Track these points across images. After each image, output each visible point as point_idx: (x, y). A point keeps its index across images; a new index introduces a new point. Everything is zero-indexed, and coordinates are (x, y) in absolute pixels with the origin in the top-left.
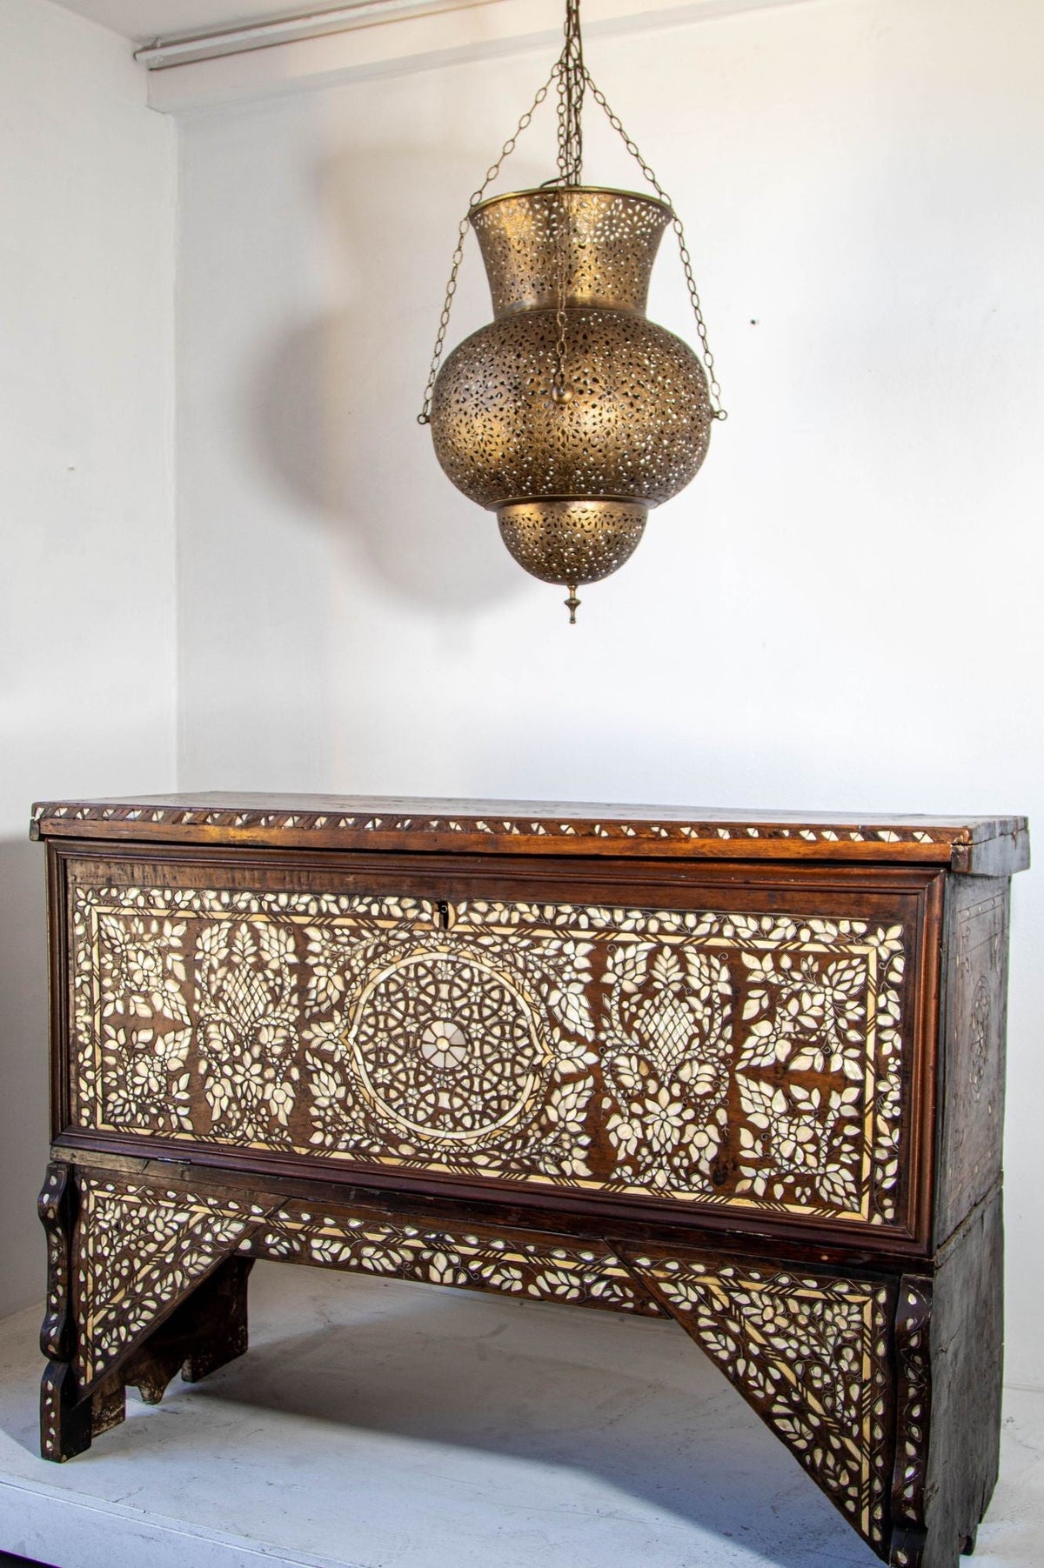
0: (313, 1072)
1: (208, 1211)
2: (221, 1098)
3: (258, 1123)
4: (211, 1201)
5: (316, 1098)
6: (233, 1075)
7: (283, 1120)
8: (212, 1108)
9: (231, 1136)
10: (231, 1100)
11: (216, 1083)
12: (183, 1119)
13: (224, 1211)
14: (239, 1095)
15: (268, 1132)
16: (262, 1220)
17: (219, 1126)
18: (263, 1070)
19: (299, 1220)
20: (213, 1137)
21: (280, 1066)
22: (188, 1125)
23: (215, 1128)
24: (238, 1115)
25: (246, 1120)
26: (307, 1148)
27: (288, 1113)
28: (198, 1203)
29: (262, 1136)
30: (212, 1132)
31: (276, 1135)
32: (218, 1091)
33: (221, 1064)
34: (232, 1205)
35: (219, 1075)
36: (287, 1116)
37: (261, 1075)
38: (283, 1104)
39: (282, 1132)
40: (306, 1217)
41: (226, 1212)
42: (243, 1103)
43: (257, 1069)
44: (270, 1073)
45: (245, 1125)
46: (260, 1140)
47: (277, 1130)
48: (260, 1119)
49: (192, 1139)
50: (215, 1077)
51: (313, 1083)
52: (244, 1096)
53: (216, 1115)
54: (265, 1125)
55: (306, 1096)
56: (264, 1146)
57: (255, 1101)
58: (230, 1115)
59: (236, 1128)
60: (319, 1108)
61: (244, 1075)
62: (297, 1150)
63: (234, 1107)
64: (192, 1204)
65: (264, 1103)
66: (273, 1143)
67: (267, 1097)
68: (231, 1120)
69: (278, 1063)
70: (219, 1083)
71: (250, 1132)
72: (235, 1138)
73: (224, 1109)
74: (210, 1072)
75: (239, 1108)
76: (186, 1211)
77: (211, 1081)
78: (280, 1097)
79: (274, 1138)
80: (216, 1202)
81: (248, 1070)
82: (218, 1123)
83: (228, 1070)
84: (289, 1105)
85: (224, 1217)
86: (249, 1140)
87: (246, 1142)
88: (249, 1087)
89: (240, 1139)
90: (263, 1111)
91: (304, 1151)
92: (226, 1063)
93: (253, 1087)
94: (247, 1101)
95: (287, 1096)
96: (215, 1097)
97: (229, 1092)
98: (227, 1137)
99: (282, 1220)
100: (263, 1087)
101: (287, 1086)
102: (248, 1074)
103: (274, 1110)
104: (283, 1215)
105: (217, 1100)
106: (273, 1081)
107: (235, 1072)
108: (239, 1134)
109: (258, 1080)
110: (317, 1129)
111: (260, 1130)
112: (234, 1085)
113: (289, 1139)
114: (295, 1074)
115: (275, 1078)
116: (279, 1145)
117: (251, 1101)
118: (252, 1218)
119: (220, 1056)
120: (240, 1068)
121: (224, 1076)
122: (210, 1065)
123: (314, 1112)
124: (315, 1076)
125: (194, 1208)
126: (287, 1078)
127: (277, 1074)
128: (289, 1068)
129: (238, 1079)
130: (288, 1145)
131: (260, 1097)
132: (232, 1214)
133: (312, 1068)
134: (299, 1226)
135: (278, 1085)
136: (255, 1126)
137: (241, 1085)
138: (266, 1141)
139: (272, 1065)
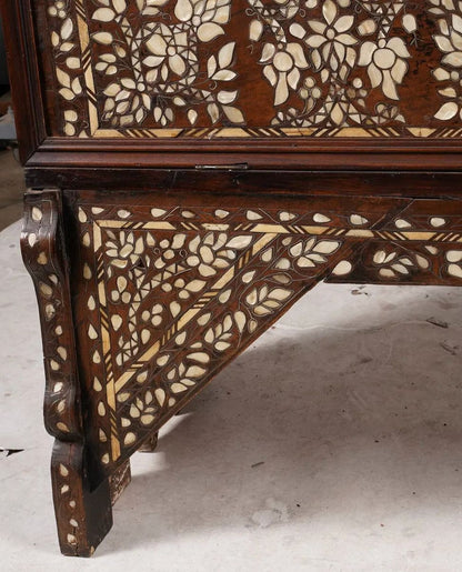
0: (440, 17)
1: (281, 229)
2: (288, 72)
3: (349, 101)
4: (285, 216)
5: (444, 54)
6: (306, 36)
7: (390, 92)
8: (274, 88)
9: (306, 123)
10: (304, 73)
11: (278, 51)
12: (226, 109)
13: (306, 228)
14: (318, 64)
15: (368, 111)
16: (367, 234)
17: (286, 113)
18: (357, 23)
19: (430, 228)
20: (277, 128)
21: (385, 14)
22: (236, 116)
23: (280, 115)
24: (317, 93)
25: (329, 99)
26: (431, 127)
27: (399, 80)
28: (265, 221)
29: (356, 118)
30: (275, 122)
31: (381, 115)
32: (282, 62)
33: (285, 24)
34: (318, 218)
35: (284, 40)
36: (397, 85)
37: (353, 31)
38: (390, 69)
39: (389, 110)
40: (437, 222)
41: (309, 229)
42: (325, 75)
43: (346, 22)
44: (368, 27)
45: (329, 106)
46: (354, 125)
47: (381, 108)
48: (352, 94)
49: (245, 134)
50: (276, 43)
51: (440, 33)
52: (326, 65)
53: (281, 96)
54: (361, 102)
55: (428, 54)
56: (360, 133)
57: (344, 68)
58: (304, 94)
59: (315, 111)
60: (449, 68)
61: (325, 35)
62: (415, 131)
63: (310, 82)
64: (255, 223)
65: (360, 71)
66: (374, 127)
67: (365, 59)
68: (305, 102)
69: (380, 11)
70: (284, 50)
71: (337, 116)
72: (314, 125)
73: (294, 87)
74: (268, 36)
75: (318, 83)
76: (247, 233)
77: (270, 48)
78: (385, 59)
79: (375, 119)
80: (293, 216)
81: (331, 27)
82: (284, 107)
83: (297, 30)
84: (401, 68)
85: (307, 236)
86: (334, 126)
87: (331, 129)
88: (333, 50)
89: (322, 125)
90: (358, 83)
91: (426, 132)
92: (294, 20)
93: (340, 50)
94: (331, 71)
95: (397, 57)
96: (277, 72)
97: (303, 63)
98: (299, 126)
99: (399, 230)
100: (357, 48)
101: (398, 45)
102: (330, 33)
103: (375, 79)
104: (401, 223)
105: (283, 76)
106: (373, 38)
107: (310, 32)
108: (320, 119)
109: (350, 40)
110: (448, 100)
111: (352, 109)
112: (308, 51)
113: (400, 118)
114: (410, 23)
115: (377, 33)
116: (384, 127)
117: (338, 70)
118: (352, 233)
119: (283, 11)
120: (317, 26)
121: (292, 39)
122: (267, 27)
123: (441, 74)
124: (442, 24)
125: (259, 228)
126: (397, 31)
127: (380, 27)
128: (399, 17)
129: (314, 41)
130: (397, 126)
131: (352, 64)
132: (319, 230)
133: (437, 11)
134: (427, 236)
135: (382, 43)
136: (344, 106)
137: (320, 49)
138: (363, 125)
139: (368, 16)
